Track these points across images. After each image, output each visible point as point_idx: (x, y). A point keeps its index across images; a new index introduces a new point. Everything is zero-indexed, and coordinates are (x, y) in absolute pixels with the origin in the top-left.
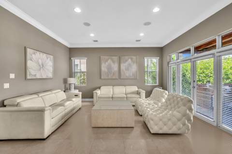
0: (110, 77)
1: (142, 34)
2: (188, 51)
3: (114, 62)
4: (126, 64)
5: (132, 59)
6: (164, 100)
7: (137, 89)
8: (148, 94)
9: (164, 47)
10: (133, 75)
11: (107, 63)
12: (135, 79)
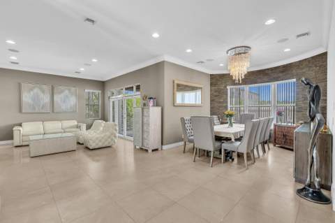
0: (37, 111)
1: (82, 69)
2: (131, 89)
3: (43, 92)
4: (62, 95)
5: (69, 90)
6: (102, 128)
7: (76, 123)
8: (89, 127)
9: (107, 81)
10: (71, 107)
11: (32, 93)
12: (74, 112)
